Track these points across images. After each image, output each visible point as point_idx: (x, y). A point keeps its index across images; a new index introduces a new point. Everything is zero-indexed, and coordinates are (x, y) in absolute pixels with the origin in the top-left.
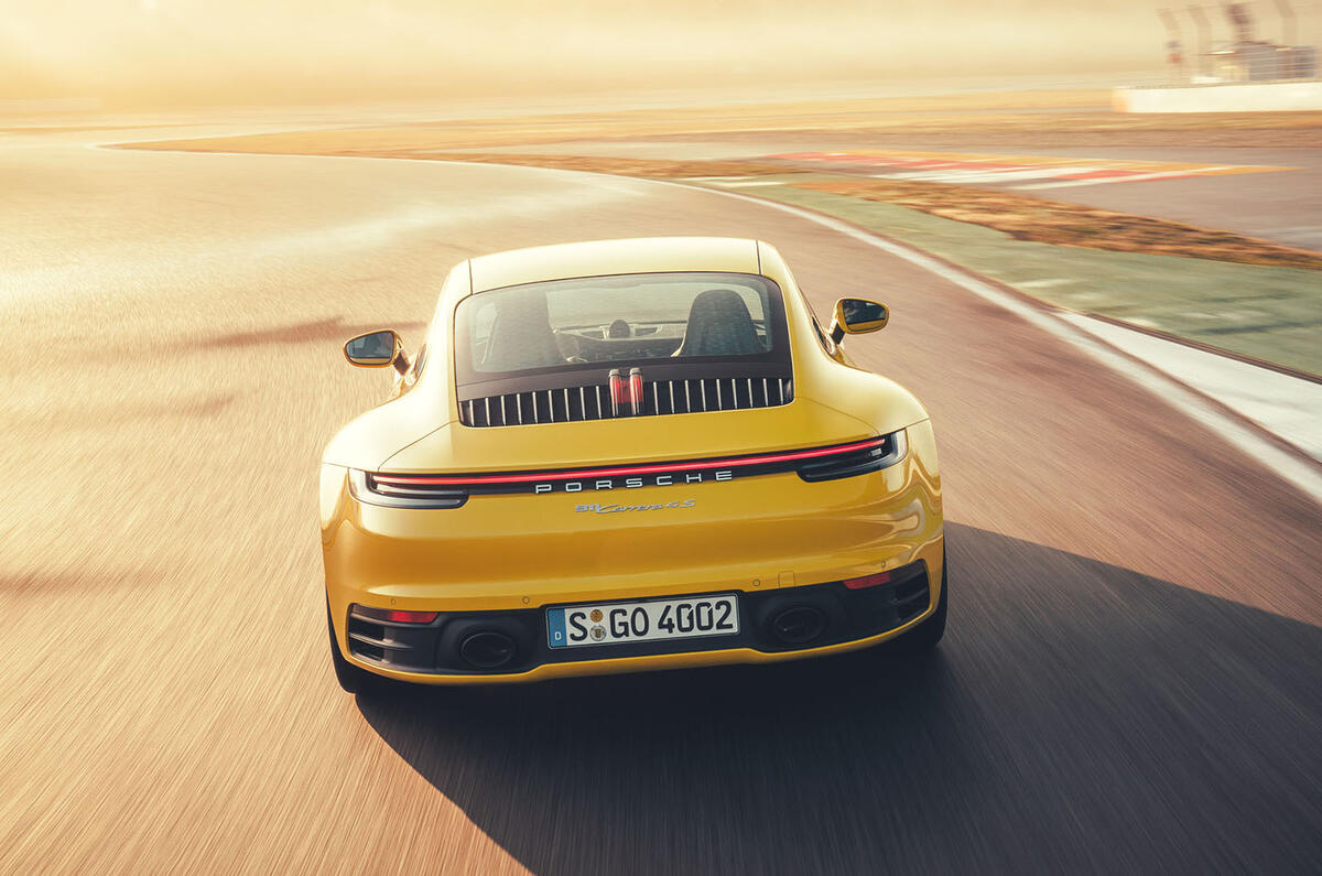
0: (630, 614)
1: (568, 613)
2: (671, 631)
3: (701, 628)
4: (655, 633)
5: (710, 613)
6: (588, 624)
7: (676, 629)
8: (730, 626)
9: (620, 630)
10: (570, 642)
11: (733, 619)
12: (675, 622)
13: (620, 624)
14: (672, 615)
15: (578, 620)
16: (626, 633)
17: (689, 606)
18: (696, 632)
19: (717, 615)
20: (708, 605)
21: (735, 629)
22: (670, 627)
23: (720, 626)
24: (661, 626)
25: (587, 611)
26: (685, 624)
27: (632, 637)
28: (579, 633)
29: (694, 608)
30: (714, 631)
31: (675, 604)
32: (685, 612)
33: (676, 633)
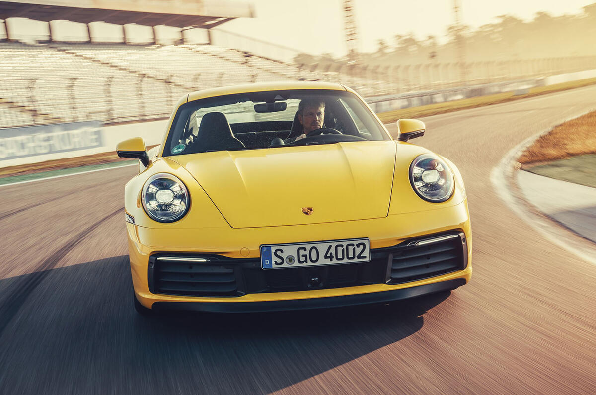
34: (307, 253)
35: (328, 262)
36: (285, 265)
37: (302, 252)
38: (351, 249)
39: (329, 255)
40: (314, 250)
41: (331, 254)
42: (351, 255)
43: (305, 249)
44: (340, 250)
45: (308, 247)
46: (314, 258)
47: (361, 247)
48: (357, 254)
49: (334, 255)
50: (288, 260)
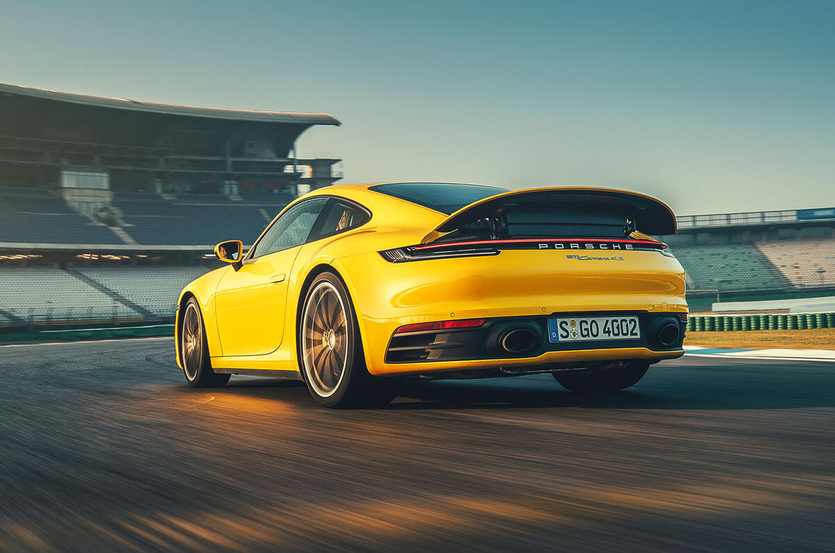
0: (589, 323)
1: (559, 321)
2: (609, 335)
3: (624, 334)
4: (602, 336)
5: (627, 325)
6: (568, 328)
7: (611, 334)
8: (636, 334)
9: (585, 333)
10: (561, 339)
11: (637, 330)
12: (611, 330)
13: (585, 329)
14: (609, 325)
15: (564, 325)
16: (588, 335)
17: (617, 321)
18: (621, 337)
19: (631, 327)
20: (626, 321)
21: (639, 336)
22: (609, 332)
23: (632, 334)
24: (605, 332)
25: (568, 320)
26: (616, 332)
27: (591, 338)
28: (565, 334)
29: (619, 322)
30: (629, 337)
31: (610, 319)
32: (615, 324)
33: (612, 337)
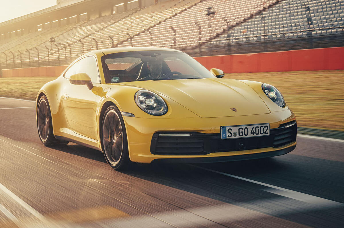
34: (243, 131)
35: (252, 135)
36: (233, 137)
37: (241, 130)
38: (262, 128)
39: (252, 132)
40: (246, 129)
41: (254, 131)
42: (262, 132)
43: (242, 129)
44: (257, 129)
45: (244, 127)
46: (246, 134)
47: (266, 128)
48: (264, 132)
49: (255, 132)
50: (234, 135)
